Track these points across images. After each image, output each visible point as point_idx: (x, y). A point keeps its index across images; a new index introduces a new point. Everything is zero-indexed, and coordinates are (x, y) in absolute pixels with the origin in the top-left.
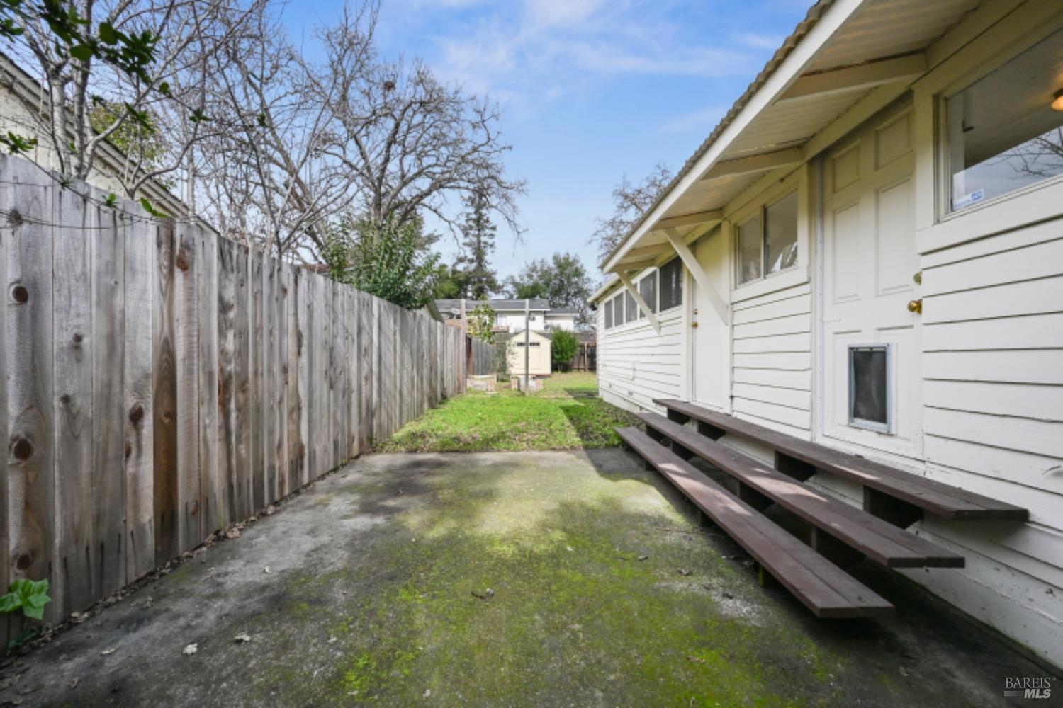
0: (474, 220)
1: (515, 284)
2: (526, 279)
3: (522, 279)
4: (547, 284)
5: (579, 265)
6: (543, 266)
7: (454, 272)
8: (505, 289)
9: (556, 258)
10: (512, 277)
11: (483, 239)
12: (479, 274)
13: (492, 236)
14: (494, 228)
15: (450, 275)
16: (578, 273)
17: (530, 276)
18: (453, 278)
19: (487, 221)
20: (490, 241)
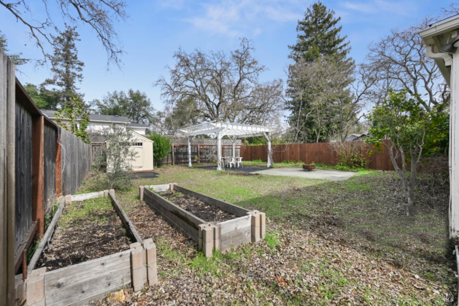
0: (63, 55)
1: (100, 106)
2: (109, 103)
3: (105, 103)
4: (125, 108)
5: (147, 99)
6: (122, 96)
7: (43, 90)
8: (91, 108)
9: (131, 92)
10: (98, 101)
11: (71, 70)
12: (68, 94)
13: (80, 69)
14: (82, 64)
15: (39, 93)
16: (146, 104)
17: (112, 101)
18: (42, 95)
19: (75, 58)
20: (78, 73)
